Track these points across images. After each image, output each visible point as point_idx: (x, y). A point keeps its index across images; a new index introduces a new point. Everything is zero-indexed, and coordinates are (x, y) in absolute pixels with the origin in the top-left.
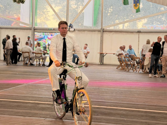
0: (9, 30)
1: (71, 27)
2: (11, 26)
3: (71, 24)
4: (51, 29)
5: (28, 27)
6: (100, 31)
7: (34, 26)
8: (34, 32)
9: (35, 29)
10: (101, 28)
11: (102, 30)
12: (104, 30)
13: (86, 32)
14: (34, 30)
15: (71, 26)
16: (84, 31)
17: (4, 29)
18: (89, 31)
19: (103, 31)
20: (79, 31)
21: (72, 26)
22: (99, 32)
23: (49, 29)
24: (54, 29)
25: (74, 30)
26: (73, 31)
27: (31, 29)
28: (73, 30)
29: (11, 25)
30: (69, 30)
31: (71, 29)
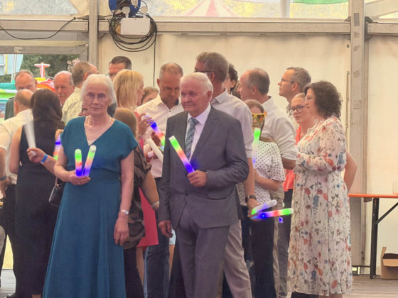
1: (126, 10)
6: (347, 36)
10: (356, 15)
11: (359, 30)
12: (372, 29)
15: (128, 3)
19: (368, 37)
20: (184, 35)
21: (134, 3)
22: (338, 45)
25: (154, 26)
26: (144, 39)
28: (146, 30)
30: (114, 33)
31: (129, 26)
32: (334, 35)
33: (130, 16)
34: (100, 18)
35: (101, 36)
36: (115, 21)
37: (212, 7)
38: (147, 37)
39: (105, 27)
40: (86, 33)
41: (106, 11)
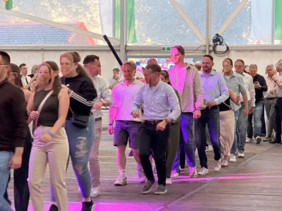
1: (218, 43)
2: (66, 45)
3: (217, 35)
4: (168, 49)
7: (125, 44)
8: (126, 57)
9: (128, 51)
14: (126, 51)
15: (219, 40)
16: (252, 51)
17: (51, 53)
18: (265, 50)
20: (238, 51)
21: (221, 40)
23: (164, 49)
25: (228, 48)
26: (224, 52)
27: (120, 51)
28: (225, 49)
29: (68, 43)
30: (214, 50)
31: (220, 48)
33: (220, 44)
34: (210, 46)
35: (210, 51)
36: (215, 47)
37: (259, 42)
38: (225, 52)
39: (211, 48)
40: (205, 51)
41: (212, 43)
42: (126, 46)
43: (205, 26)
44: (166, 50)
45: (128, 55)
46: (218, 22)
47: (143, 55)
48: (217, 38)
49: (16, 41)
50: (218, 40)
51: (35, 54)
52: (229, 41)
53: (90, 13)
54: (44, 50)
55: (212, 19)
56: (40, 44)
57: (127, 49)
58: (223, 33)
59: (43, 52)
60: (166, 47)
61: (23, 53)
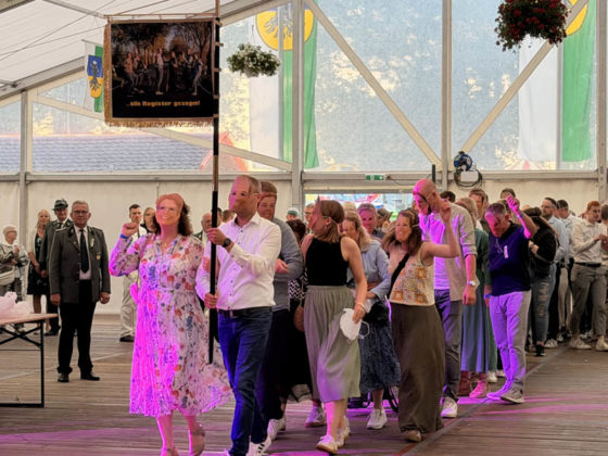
0: (194, 185)
1: (464, 167)
2: (198, 172)
3: (462, 153)
4: (377, 178)
5: (275, 170)
6: (597, 179)
7: (300, 169)
8: (303, 193)
9: (305, 181)
10: (602, 168)
11: (604, 176)
13: (531, 183)
14: (303, 182)
15: (465, 163)
17: (171, 186)
20: (498, 180)
21: (469, 163)
22: (591, 185)
23: (368, 178)
24: (389, 178)
25: (480, 177)
26: (474, 184)
27: (291, 181)
28: (476, 178)
29: (201, 168)
30: (457, 180)
31: (465, 176)
32: (588, 179)
33: (467, 169)
34: (449, 172)
35: (449, 182)
36: (458, 174)
37: (526, 164)
38: (476, 183)
39: (451, 177)
40: (441, 181)
41: (452, 168)
42: (302, 172)
43: (440, 138)
44: (372, 179)
45: (306, 188)
46: (463, 130)
47: (332, 188)
48: (461, 159)
49: (111, 166)
50: (463, 162)
51: (144, 187)
52: (481, 165)
53: (232, 116)
54: (160, 181)
55: (453, 125)
56: (152, 170)
57: (304, 178)
58: (470, 151)
59: (157, 184)
60: (372, 174)
61: (123, 187)
